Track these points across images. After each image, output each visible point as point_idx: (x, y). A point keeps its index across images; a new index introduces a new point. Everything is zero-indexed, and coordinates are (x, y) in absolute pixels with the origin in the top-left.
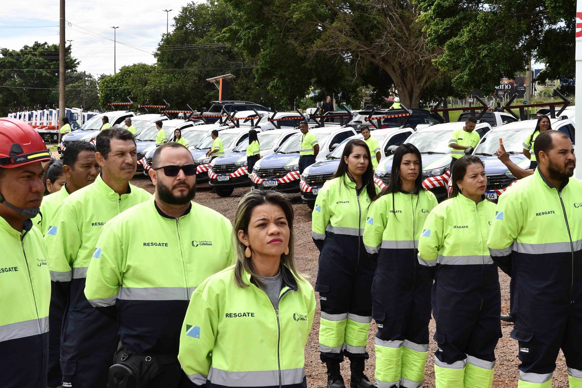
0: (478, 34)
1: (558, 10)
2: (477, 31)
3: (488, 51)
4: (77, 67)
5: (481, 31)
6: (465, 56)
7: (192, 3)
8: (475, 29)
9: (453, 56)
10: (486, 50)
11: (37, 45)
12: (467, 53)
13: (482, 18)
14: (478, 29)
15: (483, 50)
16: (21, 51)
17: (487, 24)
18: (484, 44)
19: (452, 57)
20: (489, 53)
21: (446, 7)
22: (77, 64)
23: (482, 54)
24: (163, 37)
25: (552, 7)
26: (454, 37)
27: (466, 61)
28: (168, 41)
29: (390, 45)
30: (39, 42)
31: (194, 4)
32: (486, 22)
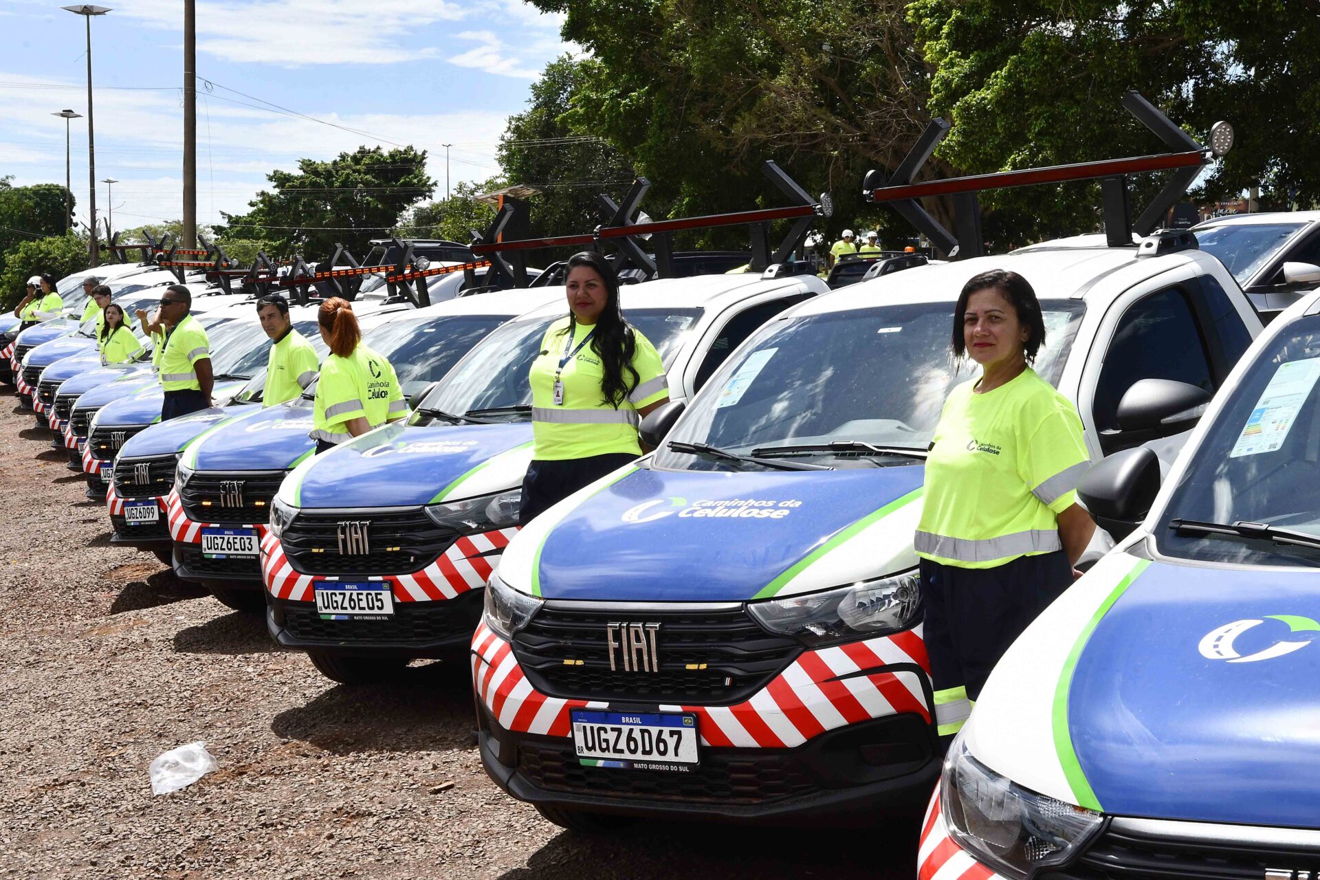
0: (1026, 83)
1: (1202, 21)
2: (1024, 76)
3: (1047, 122)
4: (434, 191)
5: (1033, 75)
6: (998, 134)
7: (566, 57)
8: (1020, 71)
9: (973, 133)
10: (1044, 118)
11: (363, 152)
12: (1002, 126)
13: (1034, 42)
14: (1026, 72)
15: (1037, 119)
16: (335, 163)
17: (1046, 57)
18: (1041, 105)
19: (970, 136)
20: (1051, 126)
21: (975, 26)
22: (432, 185)
23: (1035, 129)
24: (510, 123)
25: (1188, 16)
26: (976, 90)
27: (999, 146)
28: (520, 130)
29: (898, 124)
30: (367, 148)
31: (570, 58)
32: (1043, 53)
